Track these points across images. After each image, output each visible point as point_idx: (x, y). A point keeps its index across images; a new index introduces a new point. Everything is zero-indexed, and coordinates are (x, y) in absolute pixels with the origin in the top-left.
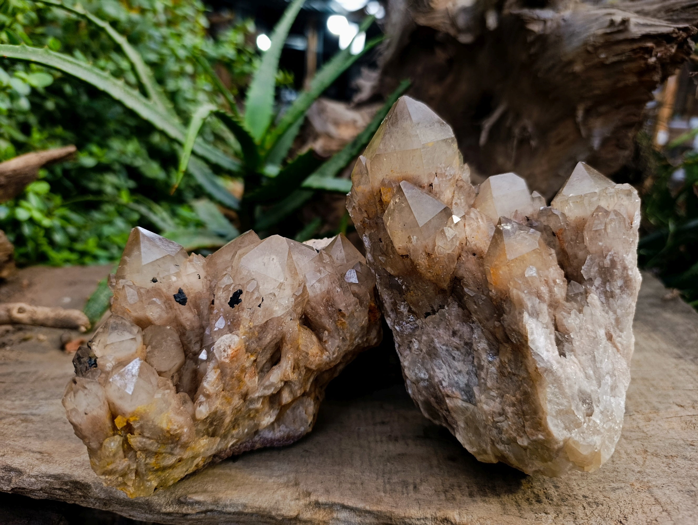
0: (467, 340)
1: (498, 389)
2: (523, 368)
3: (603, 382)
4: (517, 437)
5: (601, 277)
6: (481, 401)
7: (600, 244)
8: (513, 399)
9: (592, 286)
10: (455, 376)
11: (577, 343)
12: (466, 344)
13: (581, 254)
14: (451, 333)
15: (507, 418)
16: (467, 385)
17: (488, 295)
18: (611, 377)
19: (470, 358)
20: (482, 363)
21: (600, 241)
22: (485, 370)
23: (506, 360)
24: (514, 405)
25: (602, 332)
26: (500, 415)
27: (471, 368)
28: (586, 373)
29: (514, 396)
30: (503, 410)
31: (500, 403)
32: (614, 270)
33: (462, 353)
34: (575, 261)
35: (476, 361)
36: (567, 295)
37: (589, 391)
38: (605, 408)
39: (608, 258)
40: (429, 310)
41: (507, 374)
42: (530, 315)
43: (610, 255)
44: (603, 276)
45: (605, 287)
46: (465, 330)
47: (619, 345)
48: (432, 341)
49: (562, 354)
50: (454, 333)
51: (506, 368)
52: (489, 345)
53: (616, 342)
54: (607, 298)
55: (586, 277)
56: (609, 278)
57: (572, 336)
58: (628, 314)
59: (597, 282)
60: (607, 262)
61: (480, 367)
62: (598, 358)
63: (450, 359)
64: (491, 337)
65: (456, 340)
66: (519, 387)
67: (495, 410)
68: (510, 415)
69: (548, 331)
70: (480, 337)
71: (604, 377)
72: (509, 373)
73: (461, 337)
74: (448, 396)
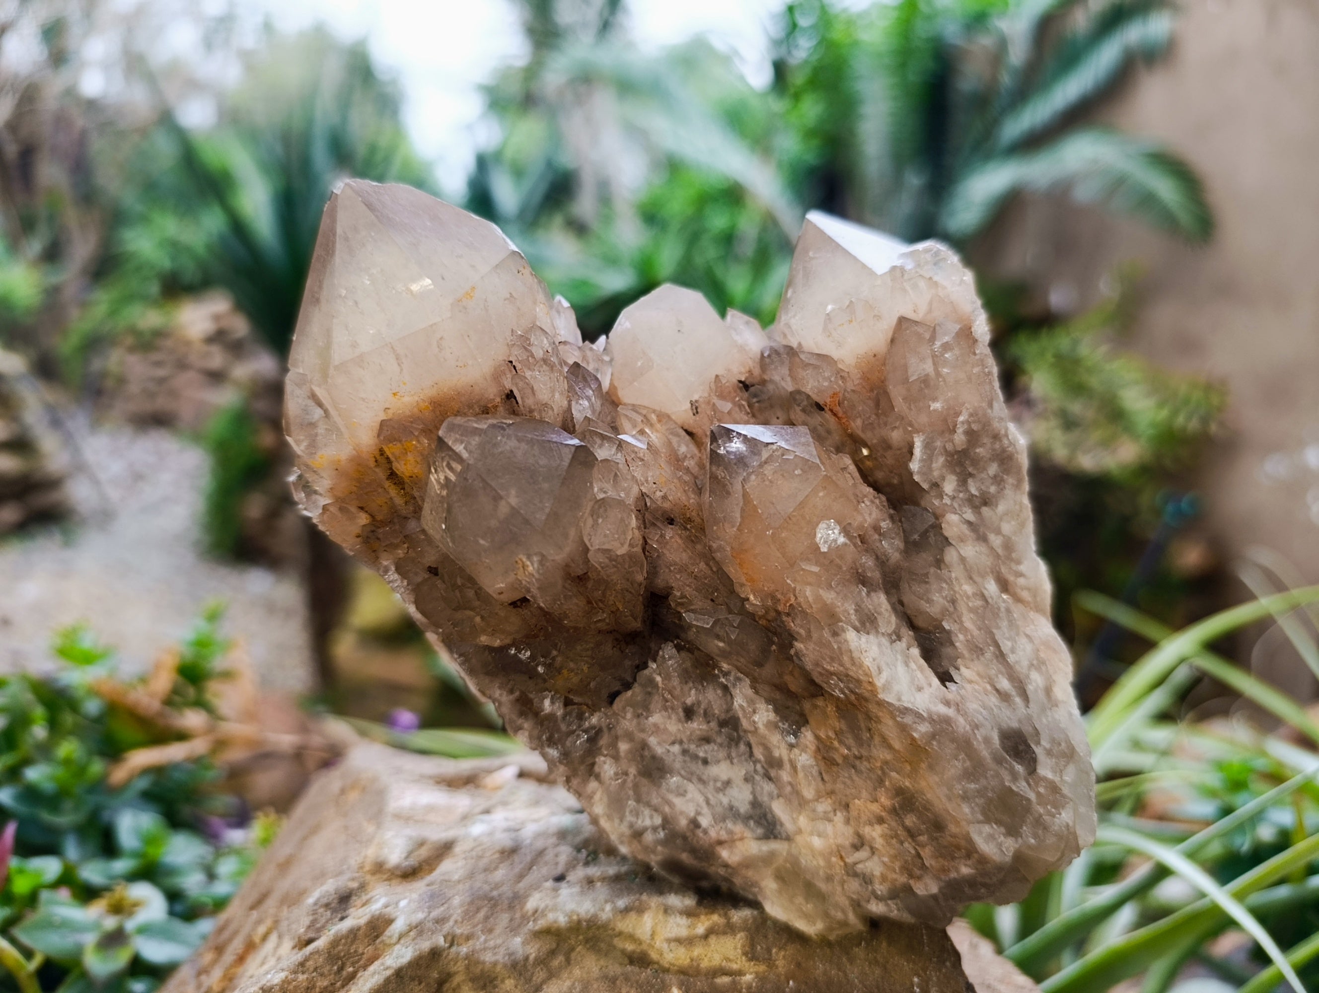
0: (723, 716)
1: (830, 793)
2: (877, 740)
3: (1030, 688)
4: (912, 882)
5: (954, 472)
6: (800, 831)
7: (936, 406)
8: (875, 808)
9: (942, 498)
10: (721, 796)
11: (961, 637)
12: (722, 724)
13: (896, 436)
14: (682, 714)
15: (873, 850)
16: (755, 804)
17: (743, 612)
18: (1038, 669)
19: (742, 747)
20: (776, 754)
21: (935, 399)
22: (787, 766)
23: (831, 734)
24: (881, 820)
25: (991, 587)
26: (856, 847)
27: (751, 767)
28: (997, 690)
29: (875, 800)
30: (859, 836)
31: (847, 821)
32: (977, 450)
33: (721, 745)
34: (889, 454)
35: (758, 753)
36: (906, 542)
37: (1015, 725)
38: (1053, 741)
39: (960, 430)
40: (616, 686)
41: (840, 761)
42: (857, 630)
43: (963, 423)
44: (958, 470)
45: (967, 490)
46: (711, 696)
47: (1025, 595)
48: (644, 746)
49: (945, 678)
50: (689, 713)
51: (836, 750)
52: (776, 711)
53: (1018, 591)
54: (976, 509)
55: (925, 486)
56: (970, 470)
57: (947, 627)
58: (1022, 525)
59: (950, 486)
60: (960, 438)
61: (774, 763)
62: (1006, 646)
63: (698, 768)
64: (778, 696)
65: (697, 726)
66: (881, 782)
67: (840, 841)
68: (879, 843)
69: (902, 644)
70: (751, 702)
71: (1028, 677)
72: (845, 758)
73: (707, 716)
74: (720, 843)
